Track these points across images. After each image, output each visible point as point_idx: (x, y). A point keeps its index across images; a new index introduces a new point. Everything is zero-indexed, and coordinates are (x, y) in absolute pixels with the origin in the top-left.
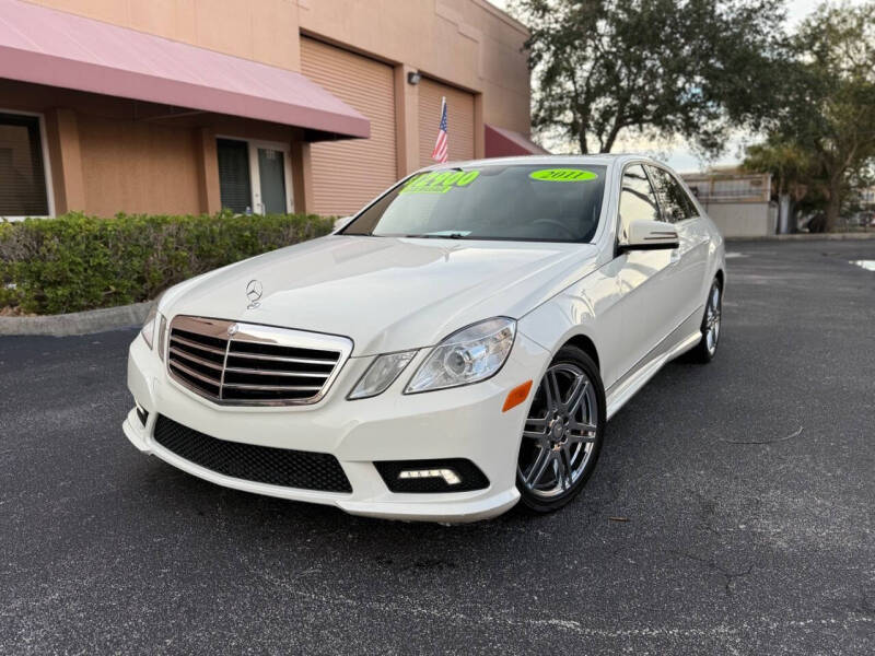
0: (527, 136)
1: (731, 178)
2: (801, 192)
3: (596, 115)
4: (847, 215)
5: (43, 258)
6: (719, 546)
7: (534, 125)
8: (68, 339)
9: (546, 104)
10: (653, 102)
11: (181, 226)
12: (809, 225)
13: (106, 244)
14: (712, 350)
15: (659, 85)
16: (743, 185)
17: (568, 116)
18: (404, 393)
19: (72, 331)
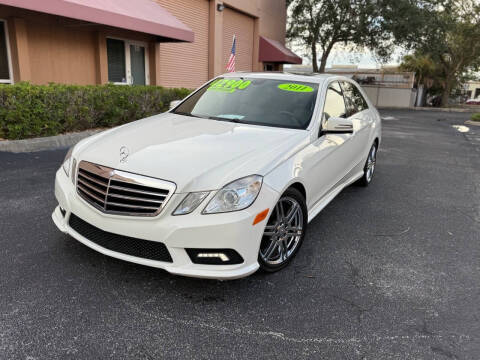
0: (283, 43)
1: (393, 74)
2: (430, 83)
3: (322, 34)
4: (454, 97)
5: (7, 108)
6: (358, 294)
7: (288, 36)
8: (21, 155)
9: (295, 25)
10: (353, 29)
11: (85, 91)
12: (433, 101)
13: (43, 101)
14: (369, 180)
15: (358, 19)
16: (399, 78)
17: (307, 33)
18: (202, 213)
19: (24, 150)
